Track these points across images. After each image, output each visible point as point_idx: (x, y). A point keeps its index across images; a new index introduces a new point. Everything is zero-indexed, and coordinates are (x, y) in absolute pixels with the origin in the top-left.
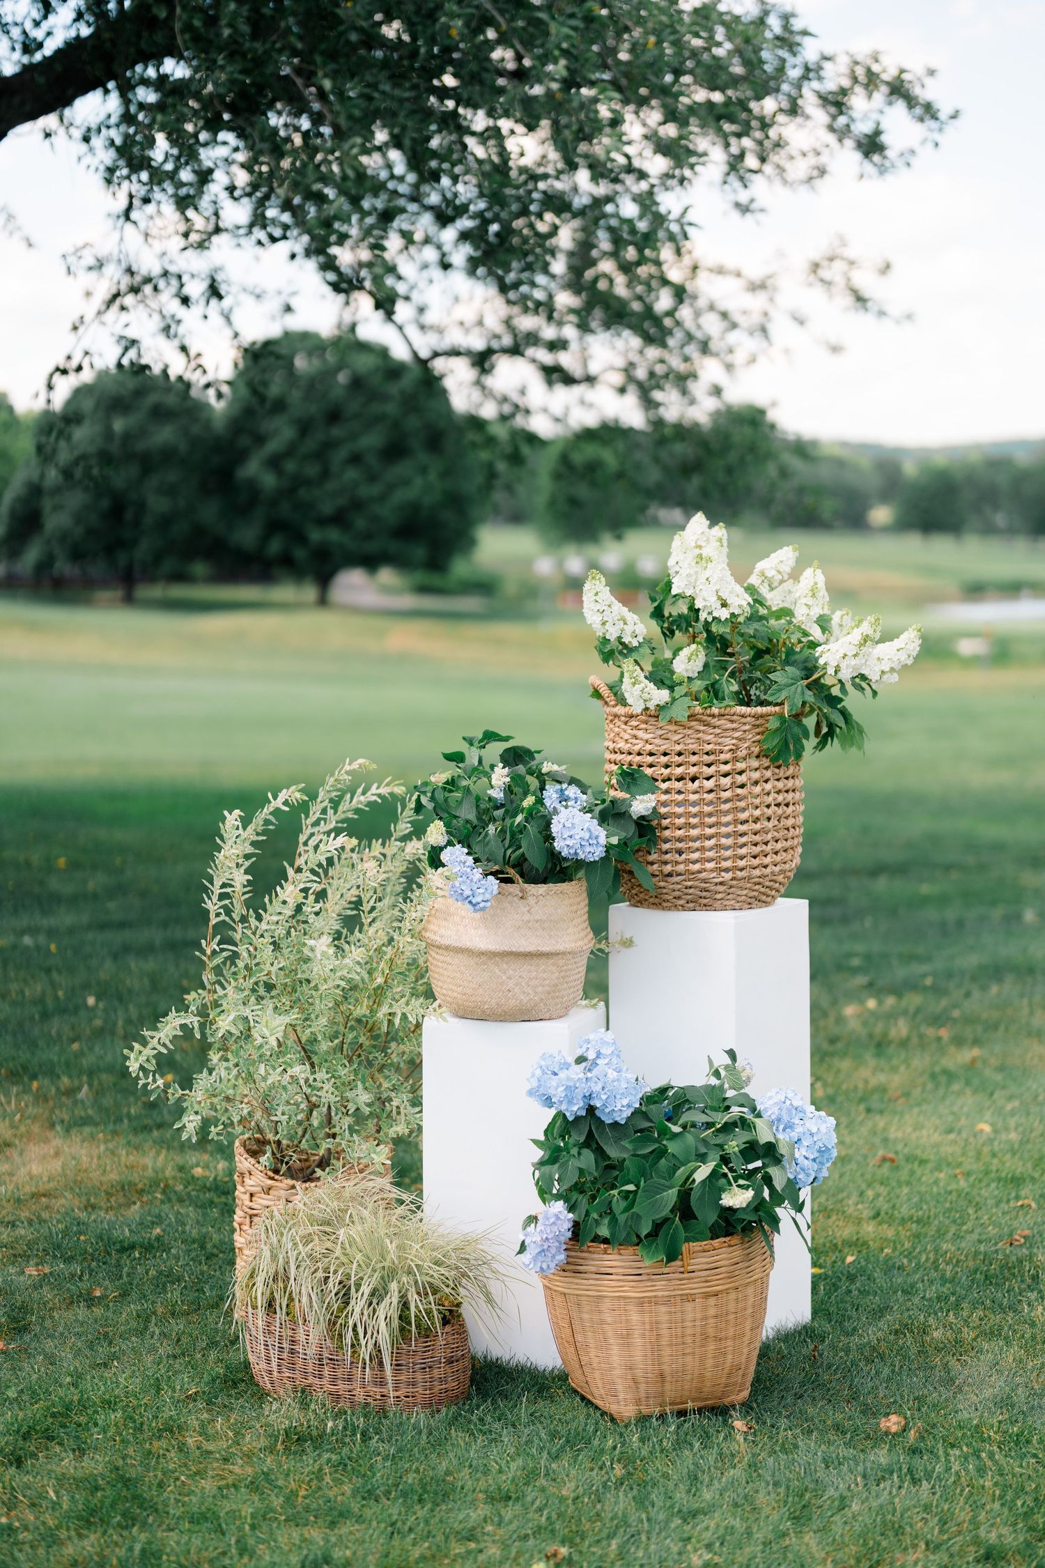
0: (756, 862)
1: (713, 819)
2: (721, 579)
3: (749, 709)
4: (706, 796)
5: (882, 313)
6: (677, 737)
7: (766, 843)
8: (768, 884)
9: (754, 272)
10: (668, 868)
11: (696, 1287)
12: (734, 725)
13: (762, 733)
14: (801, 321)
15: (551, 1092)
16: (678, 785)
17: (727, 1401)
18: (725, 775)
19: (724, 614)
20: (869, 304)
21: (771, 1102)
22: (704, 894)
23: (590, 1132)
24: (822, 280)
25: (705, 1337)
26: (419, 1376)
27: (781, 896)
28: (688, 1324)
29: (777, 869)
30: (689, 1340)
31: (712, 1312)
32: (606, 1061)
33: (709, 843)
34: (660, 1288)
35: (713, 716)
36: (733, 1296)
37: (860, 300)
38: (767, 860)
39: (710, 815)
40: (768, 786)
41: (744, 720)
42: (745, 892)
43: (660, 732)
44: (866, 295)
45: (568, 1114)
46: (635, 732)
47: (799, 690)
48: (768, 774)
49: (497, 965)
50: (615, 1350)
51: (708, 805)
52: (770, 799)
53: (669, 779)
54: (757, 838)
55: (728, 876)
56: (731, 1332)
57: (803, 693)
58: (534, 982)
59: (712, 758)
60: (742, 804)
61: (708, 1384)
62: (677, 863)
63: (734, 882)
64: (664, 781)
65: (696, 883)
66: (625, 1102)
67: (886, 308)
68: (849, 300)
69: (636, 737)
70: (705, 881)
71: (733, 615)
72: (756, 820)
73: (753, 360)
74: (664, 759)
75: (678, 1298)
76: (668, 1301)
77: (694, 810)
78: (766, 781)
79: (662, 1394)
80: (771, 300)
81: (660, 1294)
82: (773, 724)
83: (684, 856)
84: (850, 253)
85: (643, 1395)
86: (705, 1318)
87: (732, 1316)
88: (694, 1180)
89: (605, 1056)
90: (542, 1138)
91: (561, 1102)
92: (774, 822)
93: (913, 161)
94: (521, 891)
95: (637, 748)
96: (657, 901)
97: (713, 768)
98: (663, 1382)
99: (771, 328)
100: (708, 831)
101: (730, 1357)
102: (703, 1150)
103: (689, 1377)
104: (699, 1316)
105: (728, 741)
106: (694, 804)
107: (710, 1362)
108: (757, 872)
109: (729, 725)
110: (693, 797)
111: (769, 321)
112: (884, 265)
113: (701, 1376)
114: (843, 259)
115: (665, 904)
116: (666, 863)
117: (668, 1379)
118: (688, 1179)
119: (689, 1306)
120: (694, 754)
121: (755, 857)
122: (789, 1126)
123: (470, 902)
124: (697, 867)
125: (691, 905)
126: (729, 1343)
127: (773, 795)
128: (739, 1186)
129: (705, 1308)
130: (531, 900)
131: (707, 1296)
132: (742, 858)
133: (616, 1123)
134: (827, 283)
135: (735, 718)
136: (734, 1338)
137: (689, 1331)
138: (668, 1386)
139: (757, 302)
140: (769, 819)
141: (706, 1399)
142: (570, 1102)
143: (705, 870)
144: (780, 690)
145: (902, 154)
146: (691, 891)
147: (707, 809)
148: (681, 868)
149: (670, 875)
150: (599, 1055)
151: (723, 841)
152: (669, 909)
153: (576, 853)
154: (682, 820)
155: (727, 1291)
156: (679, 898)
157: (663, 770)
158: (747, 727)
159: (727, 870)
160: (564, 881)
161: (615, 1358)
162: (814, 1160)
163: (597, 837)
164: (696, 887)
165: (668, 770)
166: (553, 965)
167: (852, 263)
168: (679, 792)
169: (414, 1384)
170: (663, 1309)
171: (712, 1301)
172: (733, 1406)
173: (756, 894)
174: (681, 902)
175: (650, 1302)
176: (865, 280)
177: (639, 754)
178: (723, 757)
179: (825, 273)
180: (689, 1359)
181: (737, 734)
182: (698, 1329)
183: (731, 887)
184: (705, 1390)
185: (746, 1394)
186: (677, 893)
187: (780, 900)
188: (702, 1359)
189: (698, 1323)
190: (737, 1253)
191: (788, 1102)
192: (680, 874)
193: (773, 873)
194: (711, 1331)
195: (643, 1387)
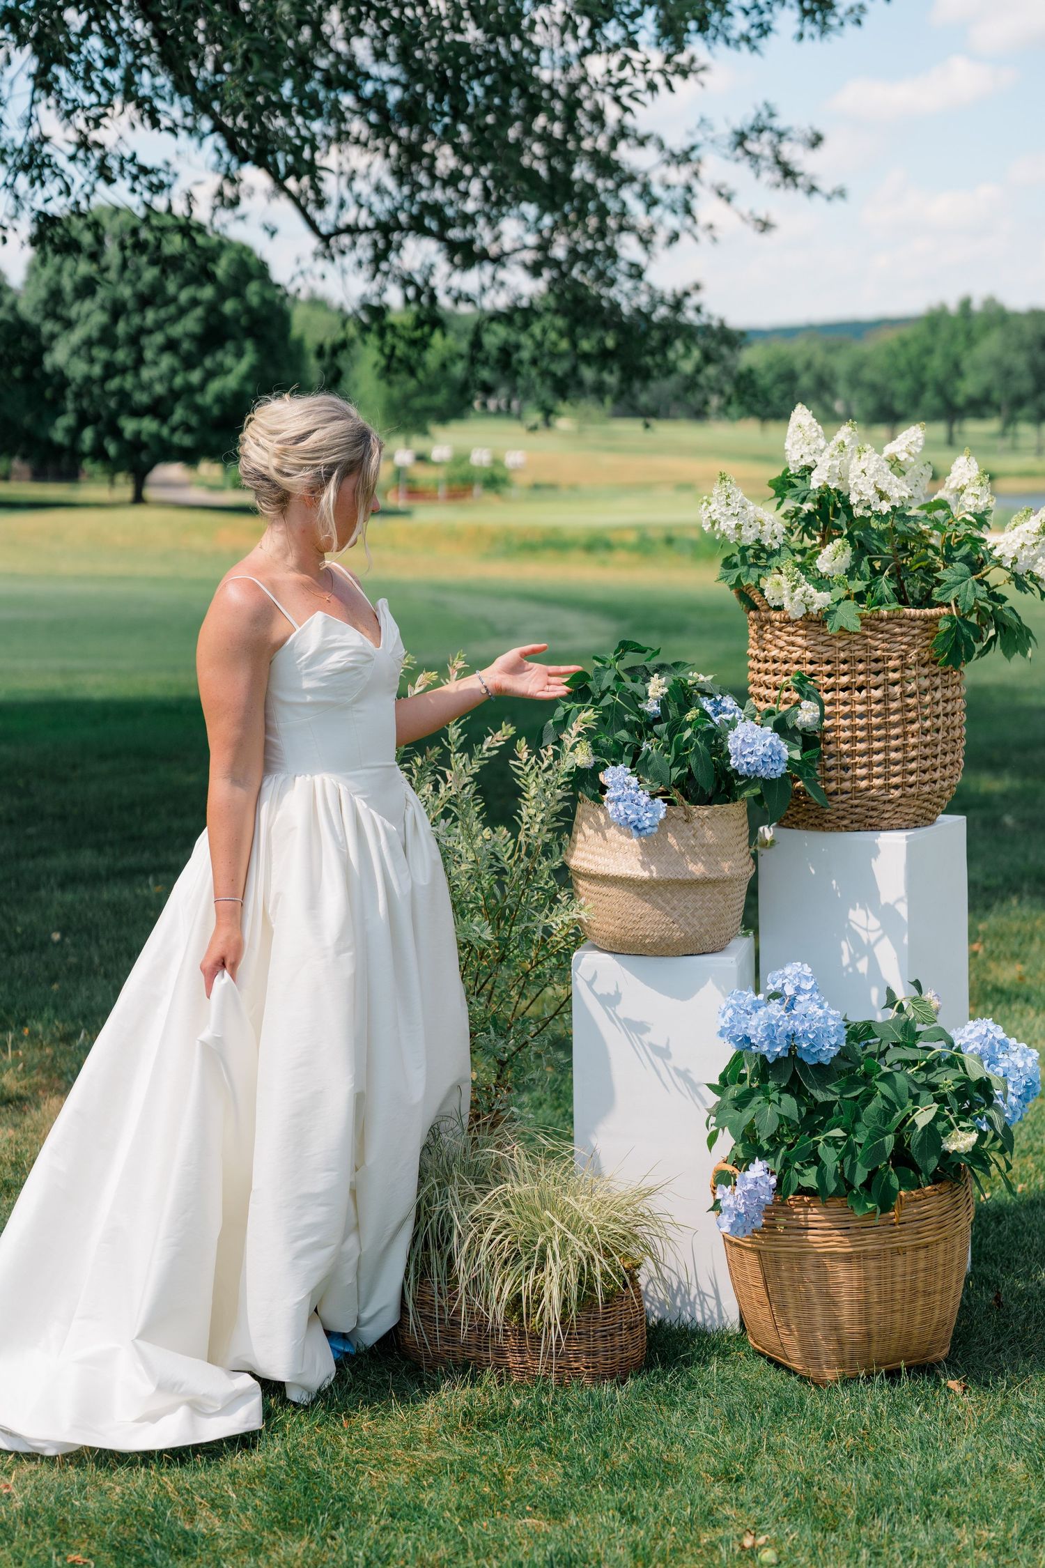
0: (927, 777)
1: (882, 732)
2: (877, 471)
3: (918, 612)
4: (873, 706)
5: (813, 189)
6: (840, 644)
7: (935, 757)
8: (936, 800)
9: (676, 142)
10: (833, 786)
11: (906, 1240)
12: (904, 629)
13: (932, 638)
14: (727, 198)
15: (750, 1032)
16: (843, 695)
17: (930, 1358)
18: (894, 684)
19: (885, 507)
20: (800, 180)
21: (973, 1036)
22: (871, 813)
23: (794, 1074)
24: (748, 153)
25: (914, 1292)
26: (600, 1345)
27: (943, 813)
28: (898, 1279)
29: (945, 784)
30: (898, 1296)
31: (922, 1265)
32: (807, 996)
33: (876, 758)
34: (871, 1242)
35: (881, 620)
36: (942, 1247)
37: (788, 173)
38: (937, 775)
39: (878, 728)
40: (938, 695)
41: (913, 624)
42: (913, 810)
43: (822, 639)
44: (797, 169)
45: (768, 1056)
46: (792, 638)
47: (970, 586)
48: (938, 681)
49: (660, 895)
50: (818, 1310)
51: (876, 716)
52: (939, 709)
53: (833, 689)
54: (928, 751)
55: (896, 793)
56: (939, 1287)
57: (974, 589)
58: (700, 912)
59: (880, 665)
60: (912, 715)
61: (915, 1341)
62: (843, 780)
63: (903, 800)
64: (827, 691)
65: (863, 802)
66: (833, 1041)
67: (817, 184)
68: (778, 175)
69: (793, 644)
70: (873, 799)
71: (894, 508)
72: (926, 732)
73: (674, 237)
74: (828, 668)
75: (889, 1252)
76: (877, 1256)
77: (861, 722)
78: (936, 689)
79: (868, 1355)
80: (696, 174)
81: (870, 1248)
82: (944, 626)
83: (850, 772)
84: (779, 123)
85: (847, 1357)
86: (915, 1272)
87: (940, 1269)
88: (914, 1125)
89: (805, 992)
90: (717, 1083)
91: (762, 1043)
92: (942, 734)
93: (864, 19)
94: (687, 813)
95: (795, 656)
96: (817, 822)
97: (882, 676)
98: (870, 1342)
99: (695, 204)
100: (877, 745)
101: (937, 1312)
102: (915, 1091)
103: (896, 1336)
104: (909, 1269)
105: (897, 647)
106: (861, 716)
107: (918, 1318)
108: (926, 789)
109: (897, 630)
110: (860, 708)
111: (694, 196)
112: (813, 138)
113: (909, 1334)
114: (771, 129)
115: (826, 825)
116: (830, 780)
117: (876, 1338)
118: (905, 1121)
119: (899, 1260)
120: (861, 661)
121: (924, 772)
122: (994, 1061)
123: (636, 827)
124: (864, 784)
125: (856, 825)
126: (938, 1297)
127: (942, 704)
128: (962, 1129)
129: (915, 1261)
130: (697, 824)
131: (917, 1248)
132: (911, 773)
133: (820, 1065)
134: (754, 158)
135: (905, 621)
136: (942, 1292)
137: (899, 1287)
138: (874, 1347)
139: (678, 175)
140: (938, 731)
141: (911, 1358)
142: (772, 1043)
143: (873, 787)
144: (949, 589)
145: (852, 10)
146: (857, 810)
147: (875, 721)
148: (847, 785)
149: (835, 793)
150: (798, 990)
151: (893, 755)
152: (831, 830)
153: (757, 771)
154: (848, 734)
155: (937, 1243)
156: (843, 818)
157: (826, 679)
158: (916, 631)
159: (896, 787)
160: (728, 802)
161: (818, 1318)
162: (1019, 1097)
163: (779, 753)
164: (862, 806)
165: (832, 680)
166: (720, 893)
167: (781, 135)
168: (845, 703)
169: (595, 1354)
170: (872, 1264)
171: (922, 1253)
172: (939, 1363)
173: (923, 811)
174: (845, 822)
175: (858, 1257)
176: (793, 152)
177: (797, 662)
178: (891, 664)
179: (751, 146)
180: (898, 1316)
181: (906, 639)
182: (908, 1285)
183: (899, 805)
184: (912, 1348)
185: (946, 1350)
186: (841, 813)
187: (941, 817)
188: (911, 1317)
189: (908, 1278)
190: (947, 1202)
191: (990, 1036)
192: (847, 792)
193: (942, 790)
194: (920, 1286)
195: (847, 1348)
